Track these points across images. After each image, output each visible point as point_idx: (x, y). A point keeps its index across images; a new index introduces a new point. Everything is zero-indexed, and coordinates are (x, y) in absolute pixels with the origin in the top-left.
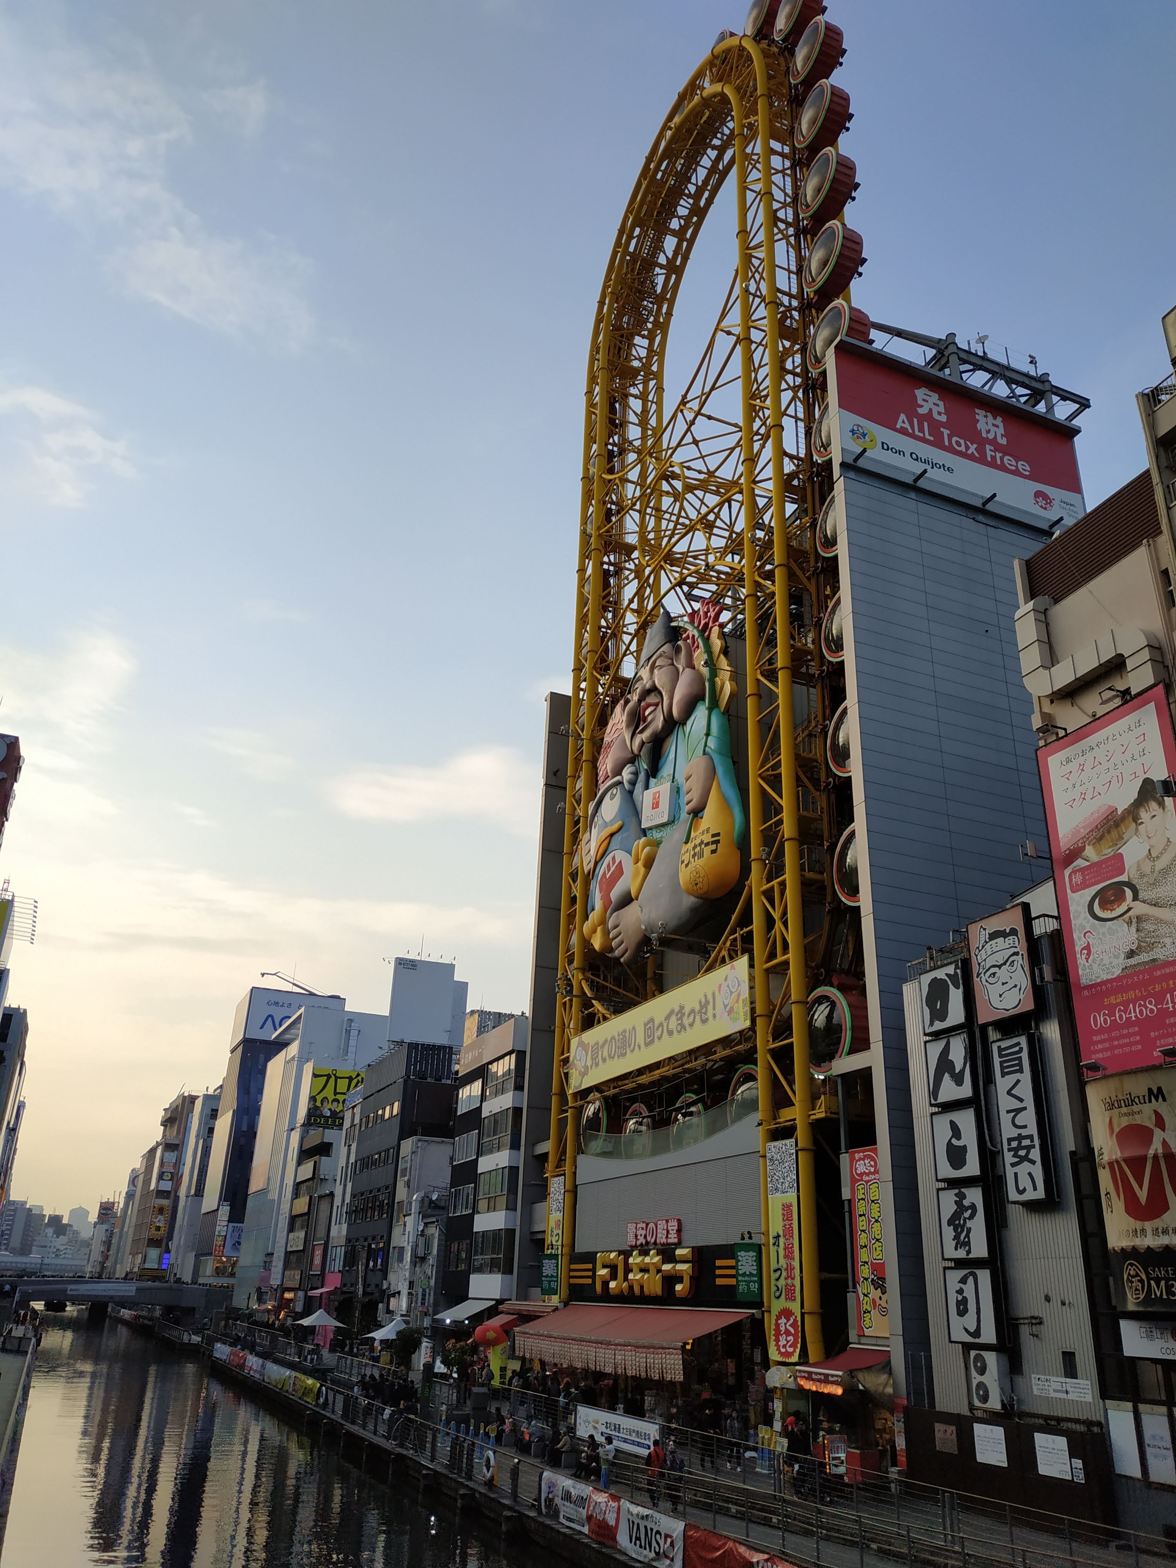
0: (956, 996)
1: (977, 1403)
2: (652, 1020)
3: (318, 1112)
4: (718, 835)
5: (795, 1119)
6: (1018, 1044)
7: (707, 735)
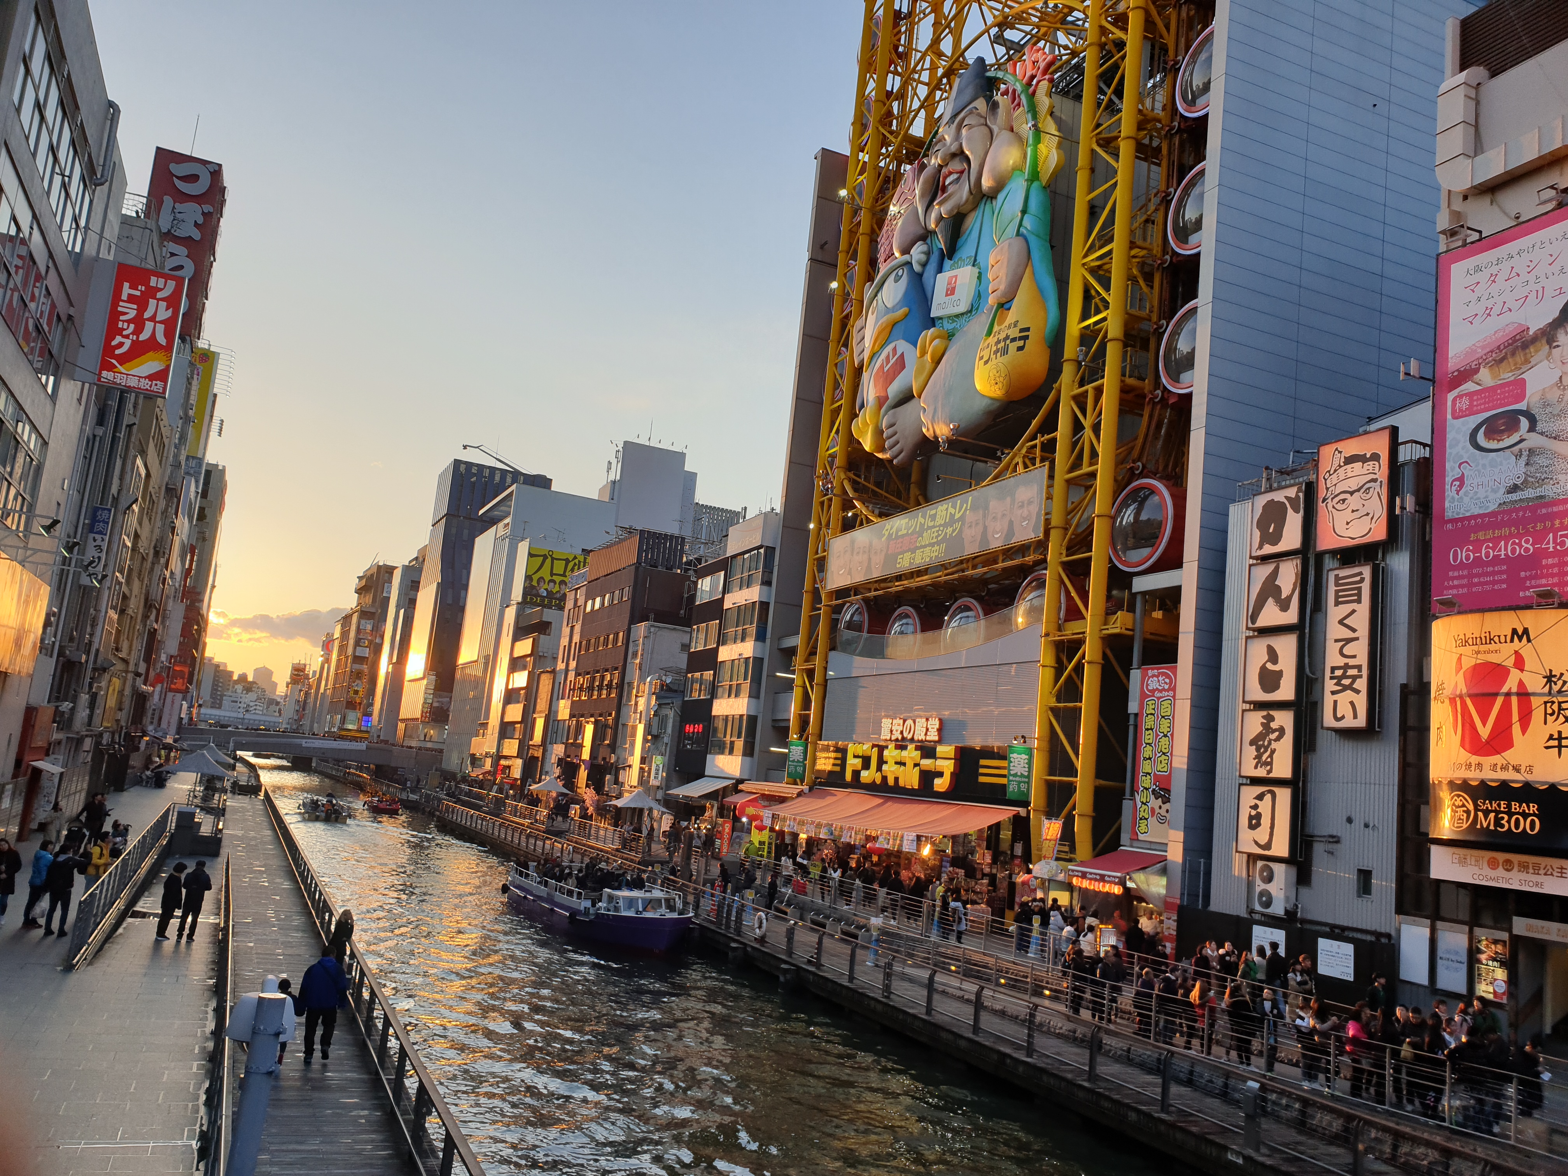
0: (1294, 522)
1: (1258, 907)
3: (534, 592)
4: (1028, 329)
5: (1084, 633)
6: (1361, 573)
7: (1023, 212)
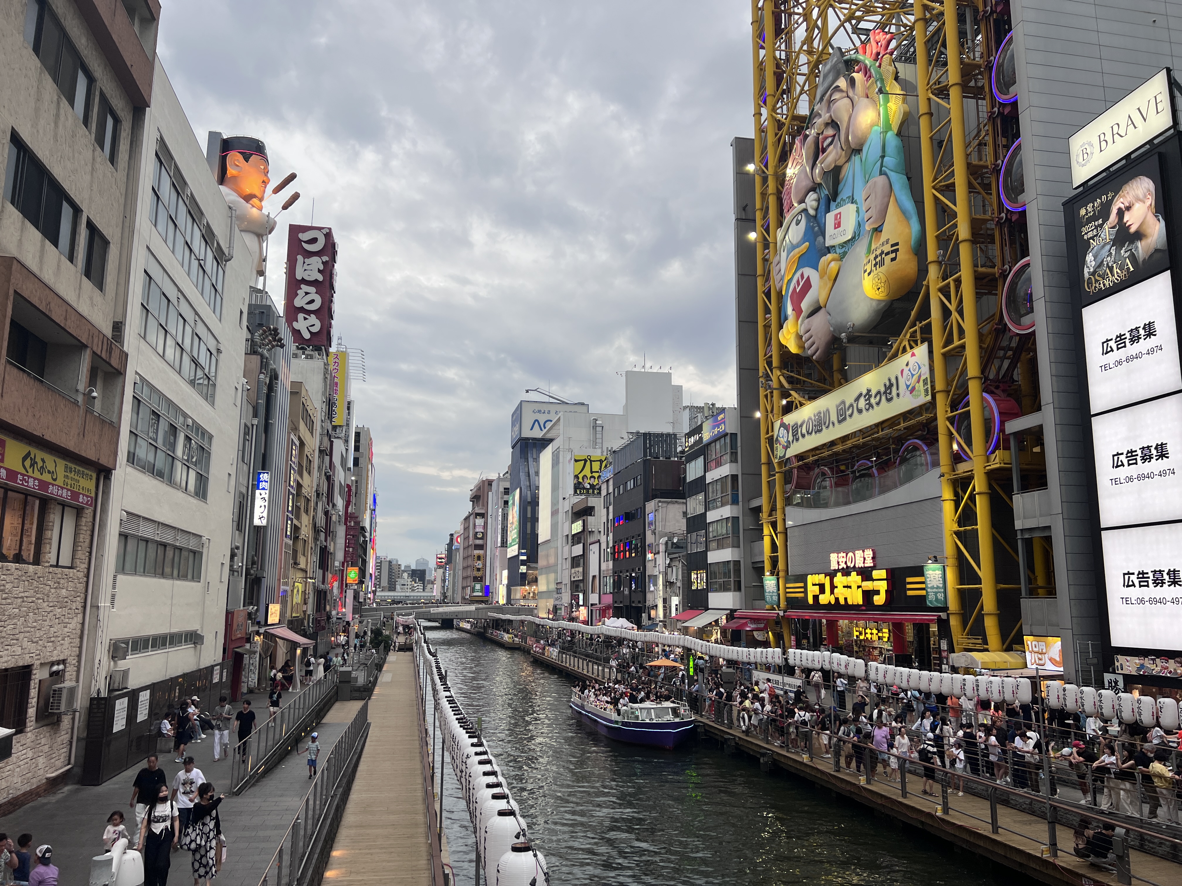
2: (843, 402)
3: (581, 486)
5: (972, 471)
7: (883, 157)
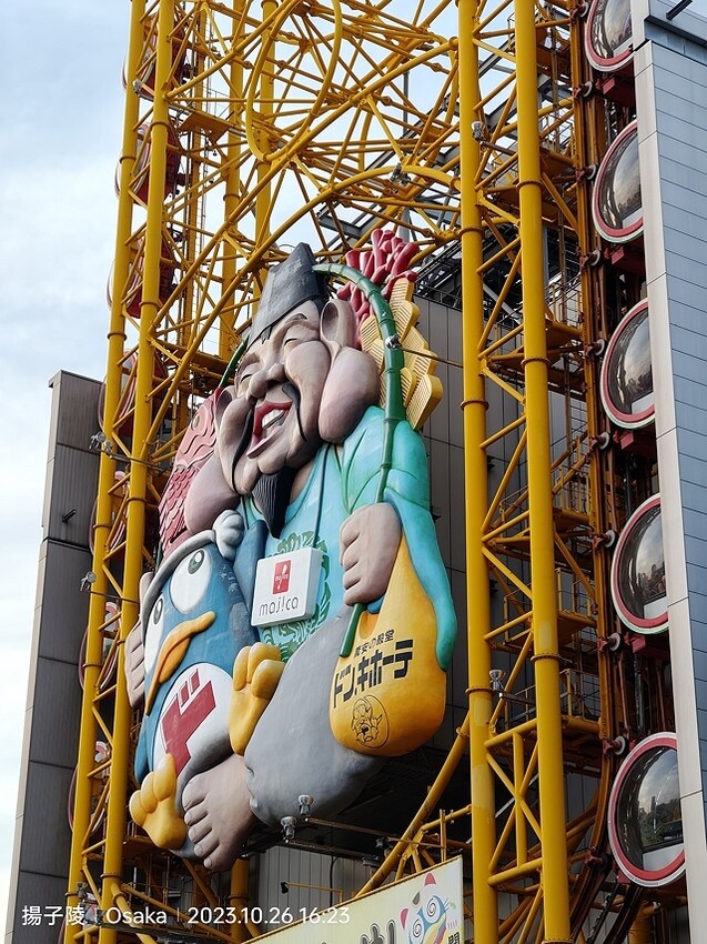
7: (388, 466)
